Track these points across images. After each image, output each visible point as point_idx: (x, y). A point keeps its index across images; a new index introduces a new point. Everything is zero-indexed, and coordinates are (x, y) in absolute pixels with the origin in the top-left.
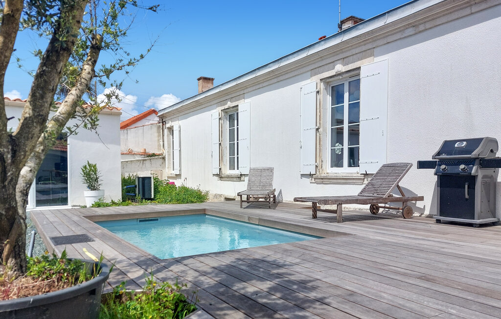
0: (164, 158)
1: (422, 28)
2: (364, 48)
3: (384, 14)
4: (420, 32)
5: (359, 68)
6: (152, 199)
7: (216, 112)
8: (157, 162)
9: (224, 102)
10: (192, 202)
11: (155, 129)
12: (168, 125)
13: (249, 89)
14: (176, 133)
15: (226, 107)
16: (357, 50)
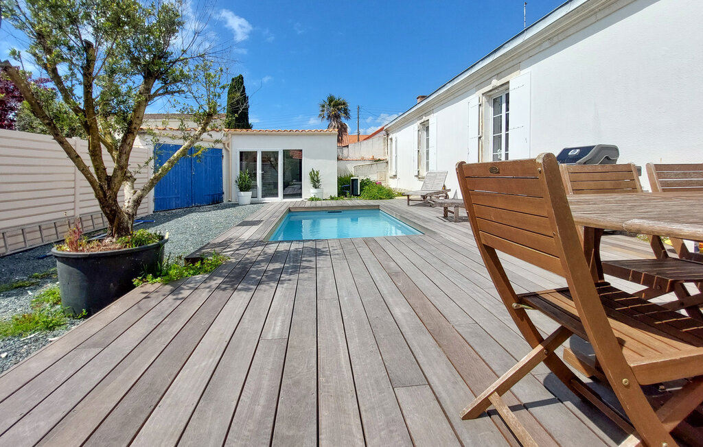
0: (387, 162)
1: (555, 40)
2: (512, 64)
3: (523, 32)
4: (555, 44)
5: (508, 82)
6: (358, 196)
7: (416, 126)
8: (382, 166)
9: (420, 117)
10: (381, 199)
11: (382, 140)
12: (390, 137)
13: (436, 106)
14: (394, 142)
15: (422, 121)
16: (507, 66)
